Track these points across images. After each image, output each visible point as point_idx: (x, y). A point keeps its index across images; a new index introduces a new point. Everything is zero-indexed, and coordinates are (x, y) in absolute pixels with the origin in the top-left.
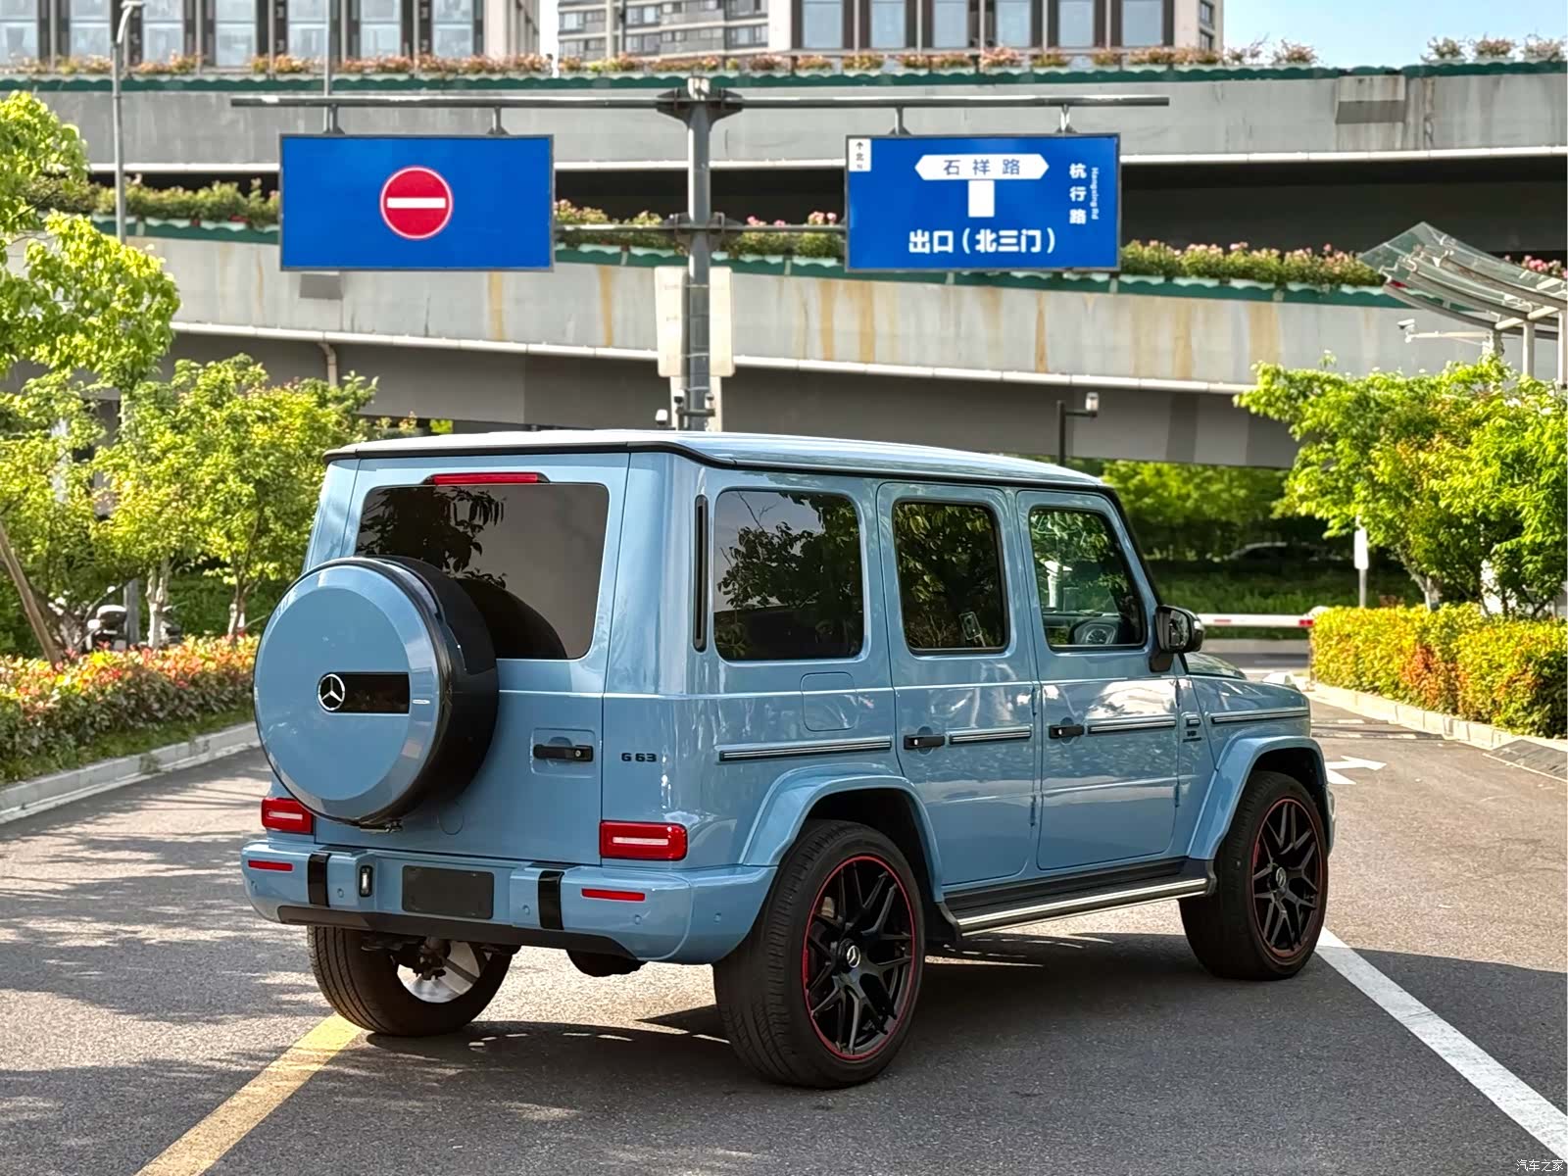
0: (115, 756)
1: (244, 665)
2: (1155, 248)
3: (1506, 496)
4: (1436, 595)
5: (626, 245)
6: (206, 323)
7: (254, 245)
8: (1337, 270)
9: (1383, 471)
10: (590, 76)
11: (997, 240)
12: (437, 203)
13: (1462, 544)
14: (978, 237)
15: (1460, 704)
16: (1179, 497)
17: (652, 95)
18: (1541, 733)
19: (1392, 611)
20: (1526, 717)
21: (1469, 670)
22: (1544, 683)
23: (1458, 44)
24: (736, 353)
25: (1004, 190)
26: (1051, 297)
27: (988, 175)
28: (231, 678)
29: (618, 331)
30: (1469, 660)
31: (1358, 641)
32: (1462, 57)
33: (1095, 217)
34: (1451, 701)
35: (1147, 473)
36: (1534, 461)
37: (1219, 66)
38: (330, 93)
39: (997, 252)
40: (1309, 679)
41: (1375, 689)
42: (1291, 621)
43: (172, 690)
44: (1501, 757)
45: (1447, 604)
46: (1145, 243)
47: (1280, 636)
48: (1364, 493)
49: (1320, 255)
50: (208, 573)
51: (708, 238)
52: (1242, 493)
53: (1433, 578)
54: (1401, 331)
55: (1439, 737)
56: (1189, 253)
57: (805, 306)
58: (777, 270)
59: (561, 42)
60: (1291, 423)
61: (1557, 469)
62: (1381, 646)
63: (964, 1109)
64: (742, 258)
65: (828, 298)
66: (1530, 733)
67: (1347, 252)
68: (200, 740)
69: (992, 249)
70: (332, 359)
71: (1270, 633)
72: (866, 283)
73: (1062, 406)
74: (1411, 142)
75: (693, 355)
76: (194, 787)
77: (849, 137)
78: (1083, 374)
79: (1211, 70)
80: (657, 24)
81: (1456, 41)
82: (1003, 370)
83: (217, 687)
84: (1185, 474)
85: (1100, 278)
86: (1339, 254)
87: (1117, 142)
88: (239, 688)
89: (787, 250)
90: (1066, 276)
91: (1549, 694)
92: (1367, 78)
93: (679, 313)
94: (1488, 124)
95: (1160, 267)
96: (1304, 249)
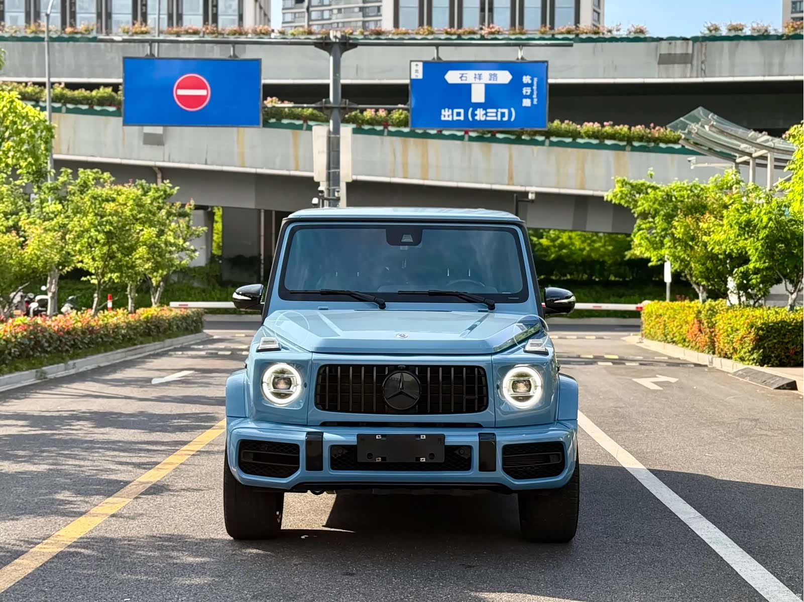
0: (22, 370)
1: (97, 325)
2: (568, 124)
3: (741, 244)
4: (705, 295)
5: (305, 120)
6: (96, 156)
8: (657, 135)
9: (679, 232)
11: (486, 114)
12: (203, 92)
13: (718, 269)
14: (476, 112)
15: (716, 349)
16: (580, 250)
17: (311, 39)
18: (758, 364)
19: (683, 303)
20: (750, 356)
21: (721, 332)
22: (760, 339)
23: (719, 26)
24: (353, 174)
25: (490, 89)
26: (516, 148)
27: (482, 81)
28: (90, 331)
29: (301, 161)
30: (721, 327)
31: (665, 318)
32: (720, 32)
33: (535, 103)
34: (712, 347)
35: (564, 237)
36: (755, 226)
37: (601, 35)
39: (486, 120)
40: (640, 337)
41: (674, 342)
42: (632, 307)
43: (55, 337)
44: (737, 376)
45: (710, 300)
46: (562, 122)
47: (627, 316)
48: (669, 244)
49: (649, 128)
51: (339, 112)
52: (610, 248)
53: (704, 286)
54: (689, 164)
55: (706, 366)
56: (584, 126)
57: (394, 151)
58: (380, 133)
60: (632, 208)
61: (768, 230)
62: (677, 320)
64: (363, 127)
65: (405, 147)
66: (752, 364)
67: (662, 126)
68: (71, 362)
69: (483, 119)
70: (159, 176)
71: (622, 314)
72: (425, 140)
73: (517, 197)
74: (695, 74)
75: (332, 171)
77: (411, 61)
78: (532, 186)
79: (597, 38)
80: (330, 19)
81: (717, 24)
82: (492, 184)
83: (81, 336)
84: (583, 239)
85: (540, 138)
86: (657, 128)
87: (547, 67)
88: (94, 336)
89: (385, 123)
90: (523, 137)
91: (762, 345)
92: (673, 42)
93: (325, 149)
94: (732, 65)
95: (570, 134)
96: (641, 125)
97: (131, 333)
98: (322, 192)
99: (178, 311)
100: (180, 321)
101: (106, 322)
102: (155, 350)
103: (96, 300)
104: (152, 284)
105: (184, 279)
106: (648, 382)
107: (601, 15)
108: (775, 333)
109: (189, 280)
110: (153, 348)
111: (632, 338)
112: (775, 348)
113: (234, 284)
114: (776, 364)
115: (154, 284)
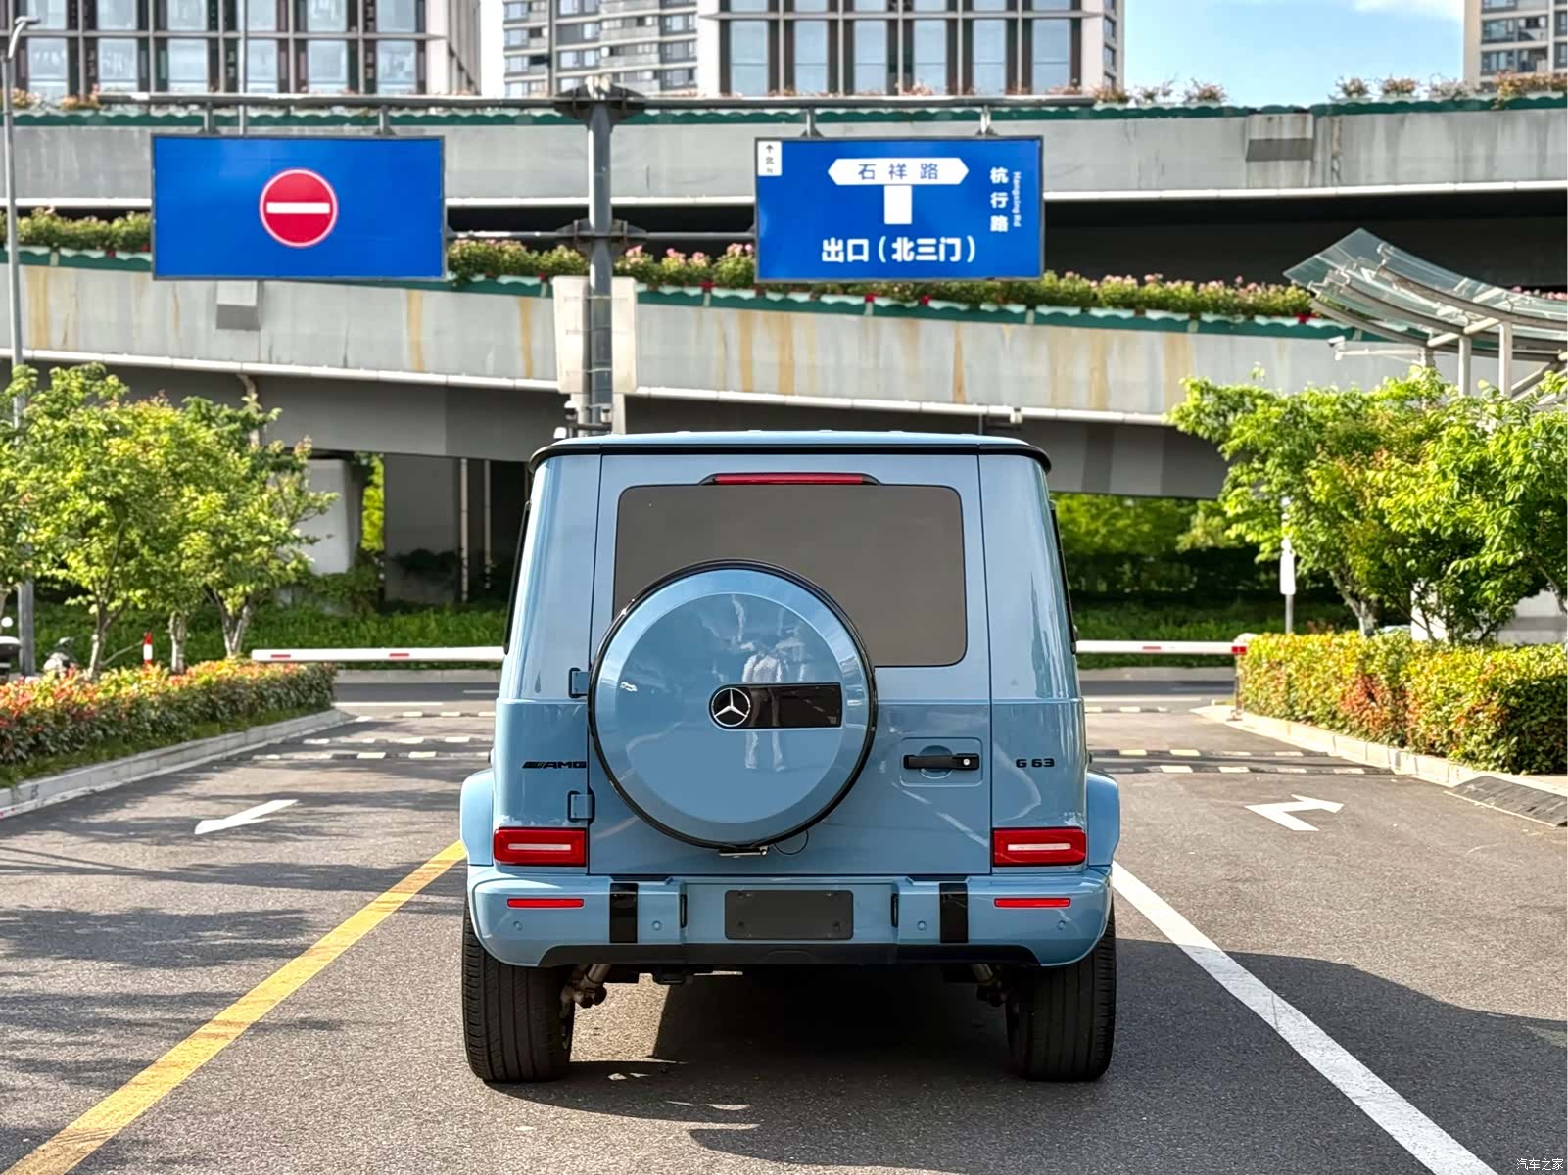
1: (91, 701)
2: (1071, 280)
4: (1371, 620)
5: (543, 276)
6: (122, 354)
8: (1250, 300)
9: (1319, 491)
10: (513, 113)
11: (915, 249)
12: (321, 208)
13: (1409, 564)
14: (894, 245)
15: (1408, 736)
16: (1088, 533)
18: (1506, 768)
19: (1324, 637)
20: (1489, 751)
21: (1421, 700)
22: (1511, 714)
23: (1365, 83)
25: (922, 196)
26: (968, 328)
27: (905, 180)
28: (74, 716)
29: (537, 363)
30: (1421, 690)
31: (1291, 668)
32: (1369, 96)
33: (1017, 224)
34: (1397, 732)
36: (1497, 473)
37: (1131, 105)
39: (914, 261)
40: (1234, 707)
41: (1310, 718)
42: (1223, 648)
44: (1467, 795)
45: (1384, 628)
46: (1061, 276)
47: (1195, 664)
49: (1232, 287)
50: (71, 602)
51: (609, 246)
52: (1147, 528)
53: (1370, 602)
54: (1330, 349)
55: (1389, 772)
56: (1104, 285)
57: (724, 338)
58: (697, 302)
60: (1220, 442)
62: (1316, 674)
64: (661, 289)
65: (747, 329)
66: (1493, 769)
67: (1259, 284)
69: (909, 258)
70: (251, 390)
71: (1186, 661)
72: (785, 315)
74: (1319, 179)
75: (594, 370)
77: (758, 140)
78: (1000, 404)
79: (1123, 109)
80: (596, 67)
81: (1362, 80)
82: (921, 401)
83: (54, 725)
84: (1094, 511)
85: (1017, 309)
86: (1251, 286)
87: (1041, 149)
88: (84, 726)
89: (706, 282)
90: (983, 307)
91: (1516, 726)
92: (1276, 116)
93: (579, 325)
94: (1393, 162)
95: (1075, 299)
96: (1217, 280)
97: (173, 715)
98: (573, 412)
99: (274, 669)
100: (282, 686)
101: (113, 694)
102: (226, 750)
103: (96, 646)
104: (226, 610)
105: (304, 599)
106: (1276, 812)
107: (1119, 55)
108: (1543, 702)
109: (314, 602)
110: (221, 746)
111: (1216, 711)
112: (1544, 734)
113: (407, 608)
114: (1547, 767)
115: (230, 611)
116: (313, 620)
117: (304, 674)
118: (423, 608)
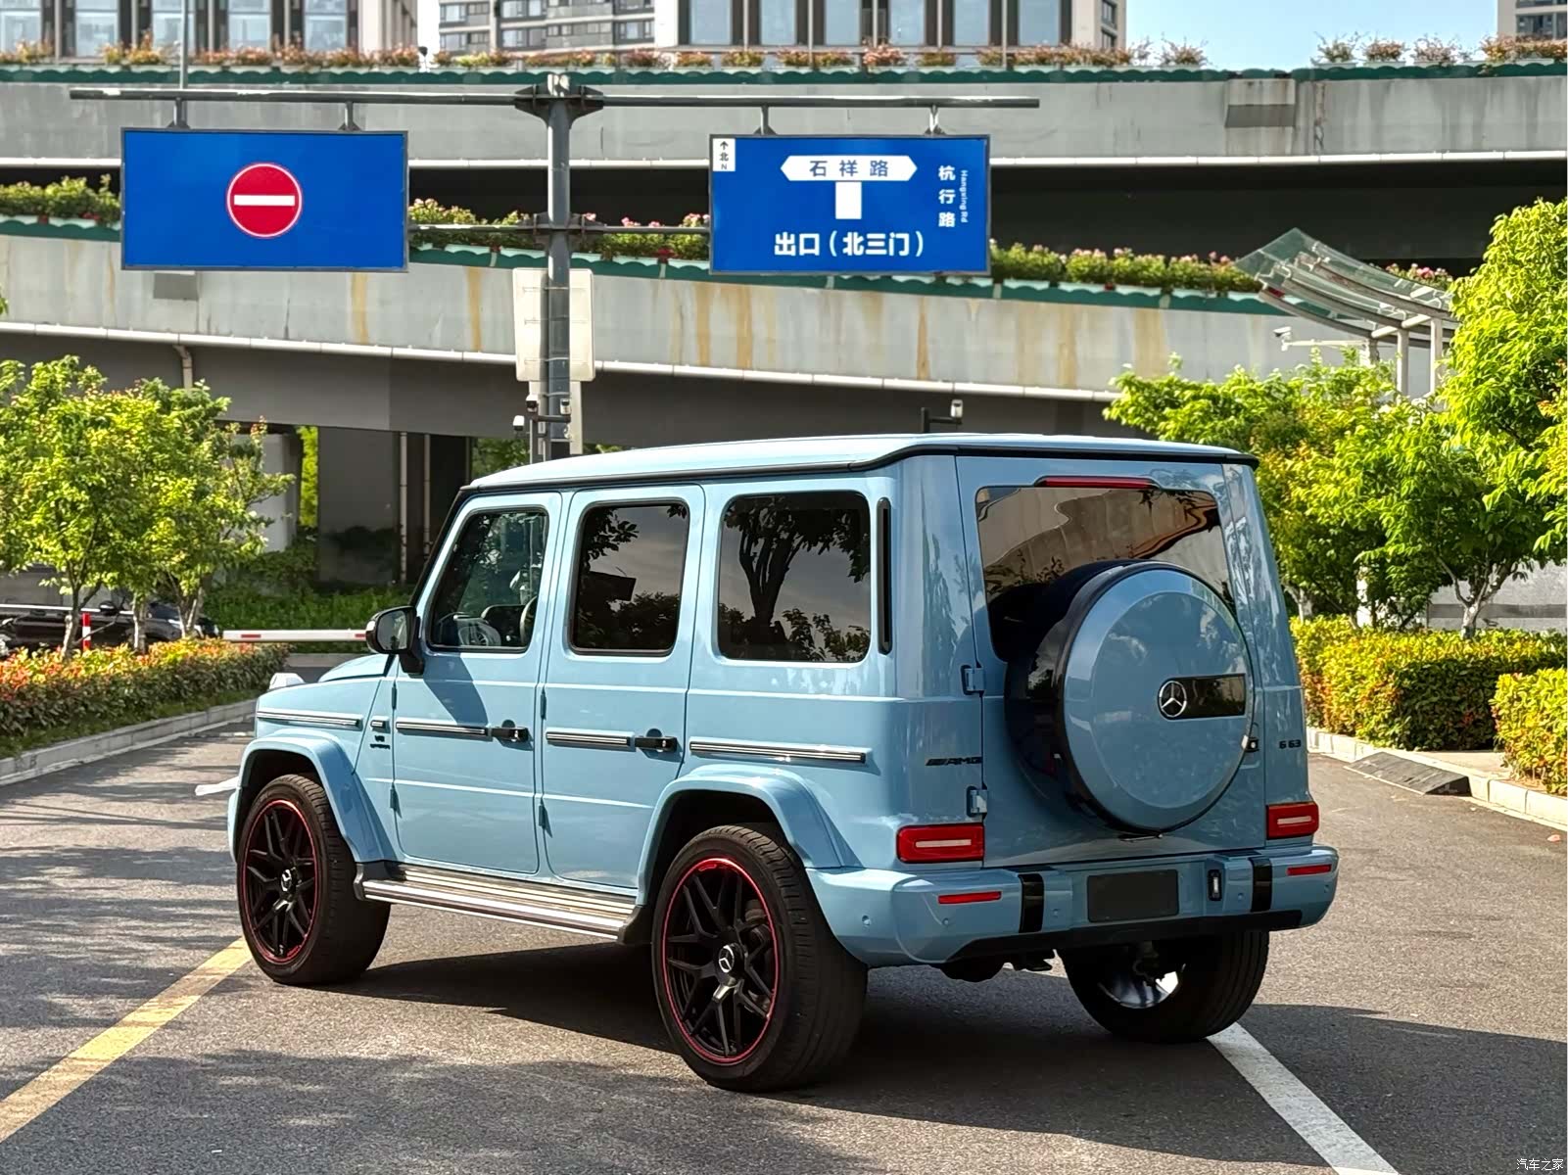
2: (1040, 253)
3: (1371, 505)
4: (1309, 606)
5: (495, 245)
6: (55, 324)
7: (106, 243)
8: (1223, 274)
10: (460, 70)
11: (865, 243)
12: (287, 200)
13: (1328, 554)
14: (845, 240)
15: (1326, 716)
17: (510, 91)
18: (1401, 746)
20: (1387, 730)
21: (1333, 682)
22: (1405, 694)
23: (1349, 47)
24: (595, 358)
25: (871, 191)
26: (933, 301)
27: (856, 177)
28: (62, 692)
29: (486, 333)
30: (1333, 672)
32: (1352, 61)
33: (964, 220)
36: (1395, 471)
37: (1108, 68)
38: (185, 87)
39: (864, 255)
44: (1361, 769)
45: (1319, 617)
46: (1029, 250)
49: (1206, 261)
51: (567, 239)
53: (1304, 589)
54: (1277, 339)
56: (1073, 257)
57: (680, 309)
58: (651, 273)
59: (443, 35)
61: (1416, 478)
63: (737, 1110)
64: (615, 260)
65: (704, 302)
66: (1390, 746)
67: (1231, 256)
68: (27, 754)
69: (859, 252)
70: (187, 363)
72: (742, 287)
73: (926, 413)
74: (1301, 147)
75: (552, 359)
76: (13, 803)
77: (713, 137)
78: (967, 381)
80: (542, 17)
81: (1346, 44)
82: (883, 378)
83: (46, 700)
85: (984, 283)
86: (1224, 259)
87: (987, 144)
88: (70, 701)
89: (663, 252)
90: (950, 280)
91: (1409, 706)
92: (1257, 81)
93: (538, 315)
94: (1378, 128)
95: (1044, 272)
96: (1191, 255)
97: (143, 693)
98: (533, 404)
99: (236, 649)
100: (239, 667)
101: (92, 672)
102: (190, 729)
103: (69, 627)
104: (181, 591)
105: (239, 579)
107: (1119, 10)
108: (1434, 684)
109: (251, 582)
110: (186, 725)
112: (1435, 713)
113: (346, 590)
114: (1438, 744)
115: (186, 592)
116: (250, 600)
117: (260, 656)
118: (363, 588)
